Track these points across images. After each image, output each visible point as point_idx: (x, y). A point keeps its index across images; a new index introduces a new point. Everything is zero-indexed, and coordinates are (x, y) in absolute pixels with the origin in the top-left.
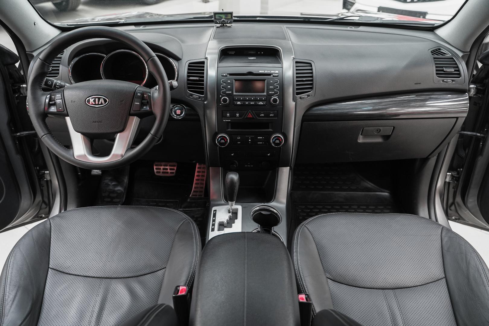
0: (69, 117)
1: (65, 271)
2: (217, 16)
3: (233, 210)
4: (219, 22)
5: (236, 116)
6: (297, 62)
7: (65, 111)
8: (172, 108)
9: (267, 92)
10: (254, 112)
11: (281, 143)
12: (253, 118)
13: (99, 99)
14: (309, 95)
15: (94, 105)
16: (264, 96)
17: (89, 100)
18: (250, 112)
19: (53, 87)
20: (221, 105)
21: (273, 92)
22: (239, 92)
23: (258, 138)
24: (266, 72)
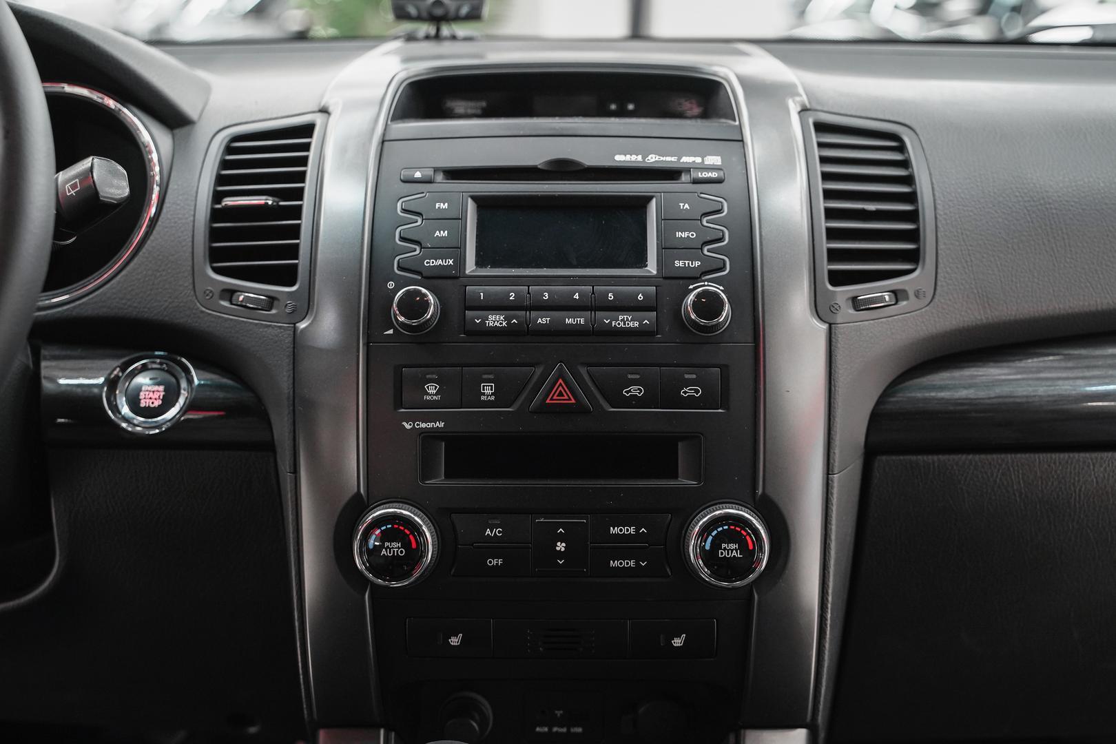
5: (475, 400)
6: (821, 127)
8: (118, 378)
9: (664, 263)
10: (583, 371)
11: (750, 557)
12: (578, 410)
14: (904, 291)
16: (645, 281)
18: (561, 375)
20: (391, 332)
21: (697, 264)
22: (495, 265)
23: (614, 530)
24: (652, 159)
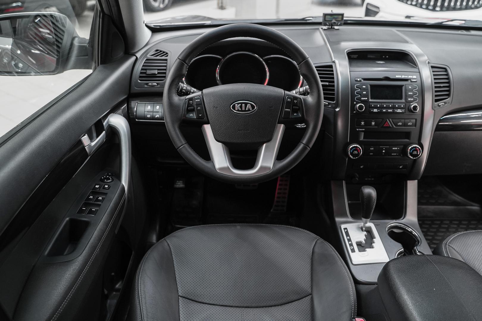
0: (209, 125)
1: (197, 300)
2: (327, 17)
3: (366, 228)
4: (329, 24)
5: (371, 125)
6: (432, 67)
7: (205, 118)
9: (406, 99)
10: (391, 120)
12: (389, 127)
13: (246, 104)
14: (446, 102)
15: (240, 111)
16: (403, 103)
17: (234, 105)
18: (387, 121)
19: (179, 91)
20: (355, 112)
21: (412, 99)
22: (374, 99)
23: (393, 148)
24: (403, 77)
